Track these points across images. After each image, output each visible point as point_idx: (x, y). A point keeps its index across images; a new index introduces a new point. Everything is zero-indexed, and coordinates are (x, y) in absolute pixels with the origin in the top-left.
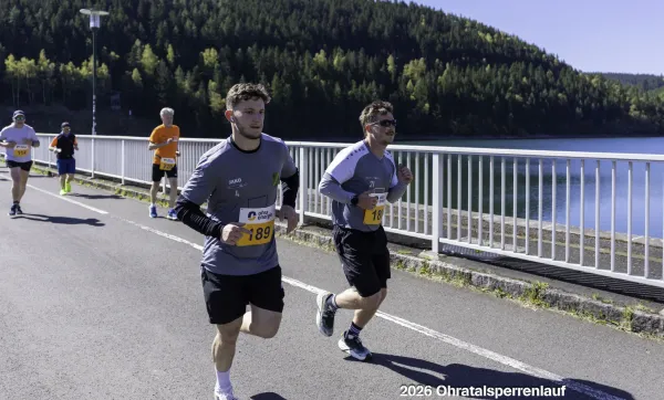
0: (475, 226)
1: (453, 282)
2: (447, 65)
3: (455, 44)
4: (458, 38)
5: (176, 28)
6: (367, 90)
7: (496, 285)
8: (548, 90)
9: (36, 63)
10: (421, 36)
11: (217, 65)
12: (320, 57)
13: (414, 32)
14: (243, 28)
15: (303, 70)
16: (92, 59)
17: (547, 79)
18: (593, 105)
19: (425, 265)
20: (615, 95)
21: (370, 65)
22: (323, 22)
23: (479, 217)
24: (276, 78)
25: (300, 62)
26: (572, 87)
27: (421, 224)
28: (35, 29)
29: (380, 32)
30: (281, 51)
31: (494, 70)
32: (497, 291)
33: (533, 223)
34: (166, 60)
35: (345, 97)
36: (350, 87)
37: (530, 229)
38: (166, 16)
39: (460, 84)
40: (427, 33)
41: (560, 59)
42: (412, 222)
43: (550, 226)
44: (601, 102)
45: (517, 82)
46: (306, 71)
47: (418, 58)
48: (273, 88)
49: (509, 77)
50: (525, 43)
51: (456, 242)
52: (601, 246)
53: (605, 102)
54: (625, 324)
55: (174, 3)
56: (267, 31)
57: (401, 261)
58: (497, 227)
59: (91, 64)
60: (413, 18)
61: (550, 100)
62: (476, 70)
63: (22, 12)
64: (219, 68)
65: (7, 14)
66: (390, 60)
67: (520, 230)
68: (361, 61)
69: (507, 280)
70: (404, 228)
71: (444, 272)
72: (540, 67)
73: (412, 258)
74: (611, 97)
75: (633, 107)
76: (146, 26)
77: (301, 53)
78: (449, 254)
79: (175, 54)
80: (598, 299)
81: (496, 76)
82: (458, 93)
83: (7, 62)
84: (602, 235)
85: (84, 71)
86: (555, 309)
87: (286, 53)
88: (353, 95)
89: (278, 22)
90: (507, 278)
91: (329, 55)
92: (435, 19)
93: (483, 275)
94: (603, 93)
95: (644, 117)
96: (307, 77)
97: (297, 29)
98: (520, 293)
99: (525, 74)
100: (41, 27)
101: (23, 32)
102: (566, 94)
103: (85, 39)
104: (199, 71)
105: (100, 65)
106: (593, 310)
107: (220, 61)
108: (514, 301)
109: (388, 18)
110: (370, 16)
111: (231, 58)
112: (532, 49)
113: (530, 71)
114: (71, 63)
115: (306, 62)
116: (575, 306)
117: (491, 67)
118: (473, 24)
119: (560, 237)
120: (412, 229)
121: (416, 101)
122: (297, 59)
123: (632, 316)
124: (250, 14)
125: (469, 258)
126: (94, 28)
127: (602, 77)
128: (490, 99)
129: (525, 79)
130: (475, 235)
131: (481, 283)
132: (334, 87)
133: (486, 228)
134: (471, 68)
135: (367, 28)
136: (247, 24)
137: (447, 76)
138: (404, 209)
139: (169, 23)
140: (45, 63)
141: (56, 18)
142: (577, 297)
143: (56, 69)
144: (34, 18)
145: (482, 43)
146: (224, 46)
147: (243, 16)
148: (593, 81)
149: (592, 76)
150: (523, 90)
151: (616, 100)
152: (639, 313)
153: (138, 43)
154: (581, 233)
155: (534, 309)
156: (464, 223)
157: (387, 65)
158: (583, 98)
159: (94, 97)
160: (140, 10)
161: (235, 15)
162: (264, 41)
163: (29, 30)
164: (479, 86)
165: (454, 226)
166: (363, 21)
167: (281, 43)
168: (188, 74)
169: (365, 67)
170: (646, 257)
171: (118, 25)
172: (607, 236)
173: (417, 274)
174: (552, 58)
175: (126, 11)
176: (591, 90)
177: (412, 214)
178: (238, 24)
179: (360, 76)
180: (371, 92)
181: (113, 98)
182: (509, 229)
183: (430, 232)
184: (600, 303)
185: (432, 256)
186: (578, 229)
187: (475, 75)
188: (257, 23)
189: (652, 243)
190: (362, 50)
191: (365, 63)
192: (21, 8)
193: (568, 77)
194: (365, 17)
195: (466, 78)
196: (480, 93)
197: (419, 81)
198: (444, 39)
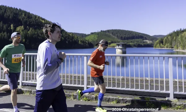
0: (33, 76)
1: (26, 94)
2: (31, 28)
3: (33, 22)
4: (34, 20)
6: (3, 35)
10: (23, 19)
13: (20, 18)
18: (70, 41)
21: (5, 27)
26: (65, 36)
29: (9, 17)
39: (35, 34)
40: (25, 18)
47: (21, 26)
51: (27, 82)
53: (73, 40)
54: (72, 98)
60: (20, 13)
62: (40, 30)
66: (12, 26)
68: (1, 25)
71: (23, 91)
74: (75, 39)
75: (80, 41)
78: (25, 86)
82: (34, 37)
92: (27, 14)
93: (35, 90)
94: (73, 38)
95: (82, 44)
102: (64, 38)
109: (11, 13)
110: (5, 11)
118: (39, 17)
123: (73, 95)
125: (31, 86)
127: (73, 34)
130: (33, 79)
131: (34, 93)
134: (38, 30)
135: (3, 15)
137: (31, 31)
145: (41, 23)
148: (70, 35)
149: (70, 33)
151: (76, 40)
152: (75, 94)
156: (30, 76)
157: (11, 27)
158: (68, 39)
164: (40, 35)
165: (27, 77)
166: (2, 12)
169: (3, 27)
170: (77, 80)
172: (68, 75)
176: (70, 37)
180: (5, 36)
184: (66, 93)
185: (20, 87)
187: (39, 32)
189: (78, 76)
190: (2, 22)
191: (3, 26)
193: (64, 33)
194: (3, 12)
195: (37, 32)
196: (40, 37)
197: (22, 33)
198: (30, 21)
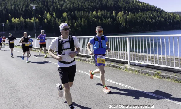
0: (139, 57)
1: (134, 73)
2: (130, 13)
4: (132, 5)
5: (55, 8)
6: (108, 21)
7: (146, 73)
8: (158, 18)
9: (20, 19)
10: (122, 5)
11: (67, 17)
12: (94, 13)
13: (120, 4)
14: (73, 6)
15: (90, 17)
16: (34, 17)
17: (158, 15)
18: (172, 21)
19: (126, 68)
20: (178, 18)
21: (108, 14)
22: (95, 3)
23: (141, 54)
24: (83, 19)
25: (89, 15)
26: (165, 16)
27: (124, 57)
28: (19, 11)
29: (110, 5)
30: (84, 12)
31: (143, 13)
32: (147, 74)
33: (156, 55)
34: (53, 16)
35: (102, 23)
36: (103, 21)
37: (155, 57)
38: (53, 5)
39: (133, 18)
40: (123, 4)
41: (161, 9)
42: (122, 57)
43: (161, 56)
44: (174, 20)
45: (149, 16)
46: (91, 17)
47: (121, 12)
48: (82, 22)
49: (147, 15)
50: (151, 5)
51: (134, 62)
52: (176, 61)
53: (175, 20)
55: (55, 1)
56: (80, 7)
57: (120, 67)
58: (146, 57)
59: (34, 19)
60: (119, 0)
61: (159, 20)
62: (138, 13)
63: (15, 6)
64: (67, 18)
65: (12, 7)
66: (114, 12)
67: (152, 57)
68: (106, 13)
69: (150, 71)
70: (120, 58)
71: (132, 70)
72: (156, 12)
73: (122, 66)
76: (48, 8)
77: (89, 12)
78: (133, 65)
79: (55, 14)
80: (176, 75)
81: (144, 15)
82: (133, 20)
83: (12, 20)
84: (176, 58)
85: (32, 21)
86: (164, 79)
87: (85, 12)
88: (104, 22)
89: (82, 4)
90: (149, 71)
91: (97, 12)
93: (143, 70)
94: (174, 18)
96: (91, 18)
97: (88, 5)
98: (153, 75)
99: (152, 14)
100: (20, 10)
101: (16, 12)
102: (164, 18)
103: (32, 12)
104: (62, 19)
105: (36, 19)
106: (174, 79)
107: (67, 16)
108: (152, 77)
109: (112, 1)
111: (71, 14)
112: (153, 7)
113: (153, 13)
114: (28, 19)
115: (91, 14)
116: (169, 78)
117: (142, 12)
118: (136, 1)
119: (164, 59)
120: (122, 59)
121: (121, 23)
122: (88, 14)
124: (75, 3)
126: (34, 9)
127: (174, 13)
128: (142, 21)
129: (151, 15)
130: (140, 59)
131: (142, 73)
132: (99, 21)
133: (143, 57)
134: (136, 13)
135: (107, 4)
136: (74, 5)
137: (130, 16)
138: (119, 53)
139: (54, 6)
140: (22, 19)
141: (24, 7)
142: (170, 75)
143: (25, 21)
144: (18, 8)
145: (139, 6)
146: (68, 12)
147: (73, 3)
148: (171, 14)
149: (171, 13)
150: (152, 18)
151: (178, 19)
153: (46, 12)
154: (170, 57)
155: (158, 79)
156: (136, 56)
157: (113, 14)
158: (169, 19)
159: (35, 28)
160: (46, 3)
161: (71, 3)
162: (79, 10)
163: (17, 11)
164: (139, 18)
165: (134, 57)
167: (84, 10)
168: (59, 20)
169: (107, 15)
171: (40, 8)
172: (177, 58)
173: (124, 71)
174: (159, 9)
175: (42, 4)
176: (171, 17)
177: (122, 54)
178: (72, 6)
179: (105, 17)
180: (109, 22)
181: (40, 27)
182: (149, 57)
183: (127, 59)
184: (176, 77)
185: (128, 66)
186: (169, 56)
187: (137, 15)
188: (77, 5)
190: (106, 10)
191: (107, 14)
192: (15, 5)
193: (164, 14)
194: (106, 1)
195: (135, 16)
196: (139, 20)
197: (122, 18)
198: (128, 6)
